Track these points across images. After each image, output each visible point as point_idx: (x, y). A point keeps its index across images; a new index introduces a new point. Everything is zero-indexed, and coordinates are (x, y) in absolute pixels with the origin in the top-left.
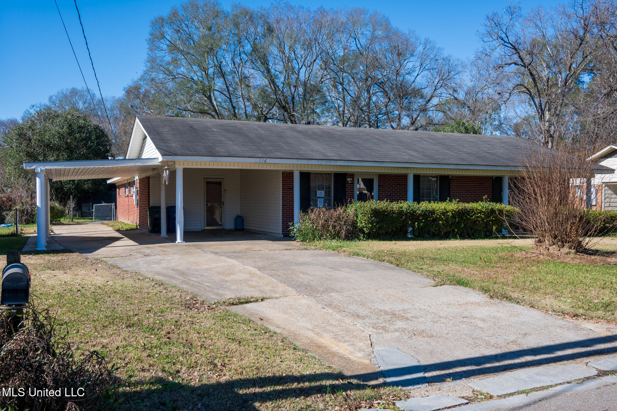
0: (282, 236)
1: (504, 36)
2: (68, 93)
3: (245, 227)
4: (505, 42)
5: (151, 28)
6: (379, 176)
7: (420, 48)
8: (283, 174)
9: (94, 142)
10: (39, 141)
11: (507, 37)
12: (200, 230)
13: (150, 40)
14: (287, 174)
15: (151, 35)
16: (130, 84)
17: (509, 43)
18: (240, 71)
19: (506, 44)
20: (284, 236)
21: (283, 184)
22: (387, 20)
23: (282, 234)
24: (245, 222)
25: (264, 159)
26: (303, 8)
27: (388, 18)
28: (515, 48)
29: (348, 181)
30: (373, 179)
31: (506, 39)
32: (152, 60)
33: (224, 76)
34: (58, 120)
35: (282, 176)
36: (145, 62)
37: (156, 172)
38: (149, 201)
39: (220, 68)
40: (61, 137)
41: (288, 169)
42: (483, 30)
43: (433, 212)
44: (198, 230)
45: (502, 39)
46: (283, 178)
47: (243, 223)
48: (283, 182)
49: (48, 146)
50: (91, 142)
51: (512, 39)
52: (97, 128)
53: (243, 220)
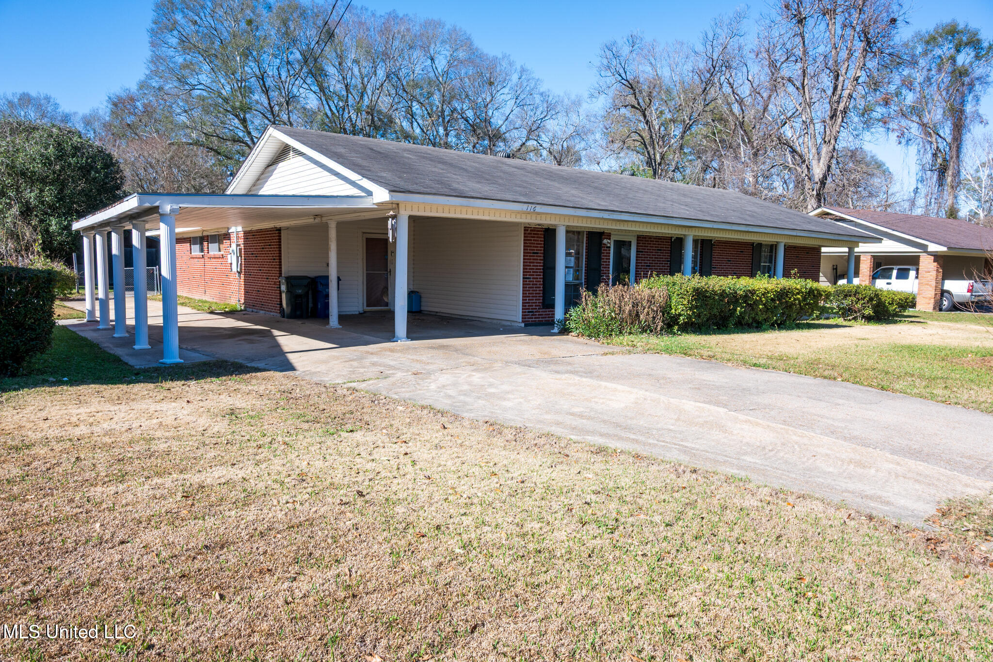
0: (523, 325)
1: (622, 71)
2: (16, 100)
3: (423, 308)
4: (623, 79)
5: (155, 14)
6: (638, 237)
7: (515, 78)
8: (525, 230)
9: (101, 172)
10: (7, 165)
11: (625, 73)
12: (357, 313)
13: (152, 30)
14: (531, 231)
15: (155, 23)
16: (118, 94)
17: (627, 80)
18: (286, 86)
19: (623, 81)
20: (526, 325)
21: (524, 246)
22: (468, 39)
23: (523, 322)
24: (423, 300)
25: (533, 206)
26: (367, 9)
27: (470, 35)
28: (632, 88)
29: (605, 244)
30: (631, 242)
31: (623, 75)
32: (156, 60)
33: (267, 91)
34: (36, 135)
35: (525, 234)
36: (145, 61)
37: (318, 220)
38: (280, 268)
39: (263, 79)
40: (47, 162)
41: (546, 221)
42: (597, 62)
43: (753, 292)
44: (354, 313)
45: (620, 75)
46: (524, 237)
47: (420, 302)
48: (524, 243)
49: (23, 174)
50: (96, 172)
51: (630, 77)
52: (101, 151)
53: (420, 297)
